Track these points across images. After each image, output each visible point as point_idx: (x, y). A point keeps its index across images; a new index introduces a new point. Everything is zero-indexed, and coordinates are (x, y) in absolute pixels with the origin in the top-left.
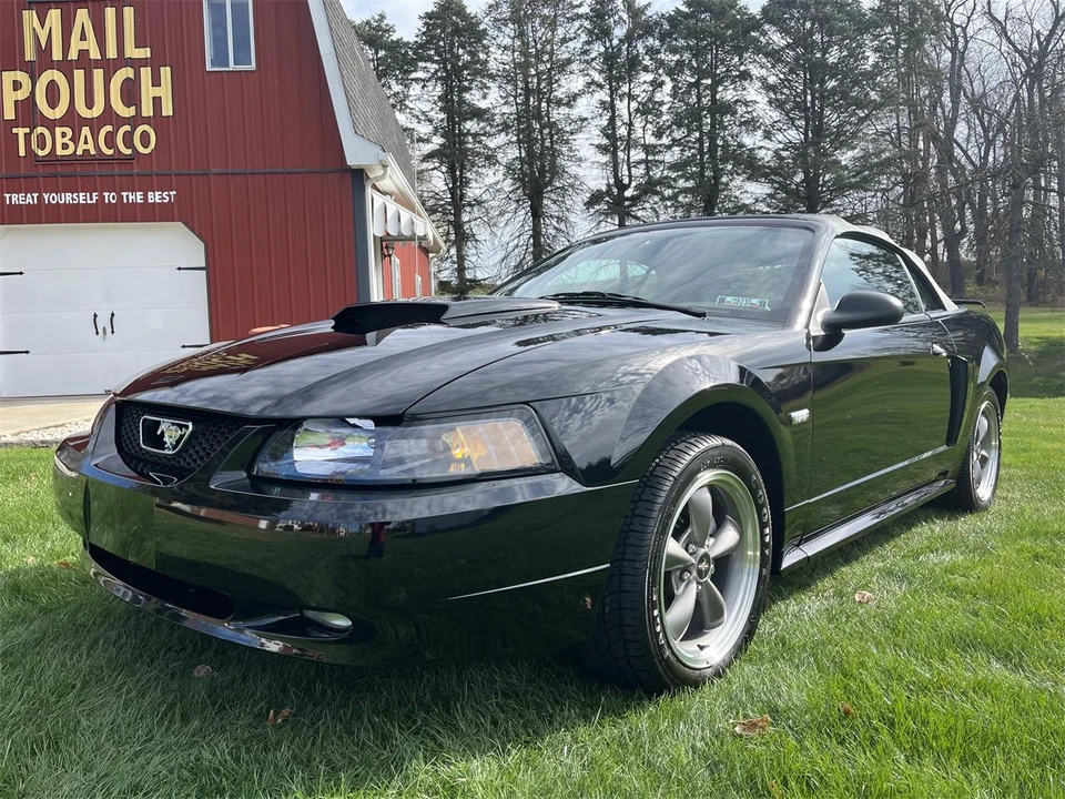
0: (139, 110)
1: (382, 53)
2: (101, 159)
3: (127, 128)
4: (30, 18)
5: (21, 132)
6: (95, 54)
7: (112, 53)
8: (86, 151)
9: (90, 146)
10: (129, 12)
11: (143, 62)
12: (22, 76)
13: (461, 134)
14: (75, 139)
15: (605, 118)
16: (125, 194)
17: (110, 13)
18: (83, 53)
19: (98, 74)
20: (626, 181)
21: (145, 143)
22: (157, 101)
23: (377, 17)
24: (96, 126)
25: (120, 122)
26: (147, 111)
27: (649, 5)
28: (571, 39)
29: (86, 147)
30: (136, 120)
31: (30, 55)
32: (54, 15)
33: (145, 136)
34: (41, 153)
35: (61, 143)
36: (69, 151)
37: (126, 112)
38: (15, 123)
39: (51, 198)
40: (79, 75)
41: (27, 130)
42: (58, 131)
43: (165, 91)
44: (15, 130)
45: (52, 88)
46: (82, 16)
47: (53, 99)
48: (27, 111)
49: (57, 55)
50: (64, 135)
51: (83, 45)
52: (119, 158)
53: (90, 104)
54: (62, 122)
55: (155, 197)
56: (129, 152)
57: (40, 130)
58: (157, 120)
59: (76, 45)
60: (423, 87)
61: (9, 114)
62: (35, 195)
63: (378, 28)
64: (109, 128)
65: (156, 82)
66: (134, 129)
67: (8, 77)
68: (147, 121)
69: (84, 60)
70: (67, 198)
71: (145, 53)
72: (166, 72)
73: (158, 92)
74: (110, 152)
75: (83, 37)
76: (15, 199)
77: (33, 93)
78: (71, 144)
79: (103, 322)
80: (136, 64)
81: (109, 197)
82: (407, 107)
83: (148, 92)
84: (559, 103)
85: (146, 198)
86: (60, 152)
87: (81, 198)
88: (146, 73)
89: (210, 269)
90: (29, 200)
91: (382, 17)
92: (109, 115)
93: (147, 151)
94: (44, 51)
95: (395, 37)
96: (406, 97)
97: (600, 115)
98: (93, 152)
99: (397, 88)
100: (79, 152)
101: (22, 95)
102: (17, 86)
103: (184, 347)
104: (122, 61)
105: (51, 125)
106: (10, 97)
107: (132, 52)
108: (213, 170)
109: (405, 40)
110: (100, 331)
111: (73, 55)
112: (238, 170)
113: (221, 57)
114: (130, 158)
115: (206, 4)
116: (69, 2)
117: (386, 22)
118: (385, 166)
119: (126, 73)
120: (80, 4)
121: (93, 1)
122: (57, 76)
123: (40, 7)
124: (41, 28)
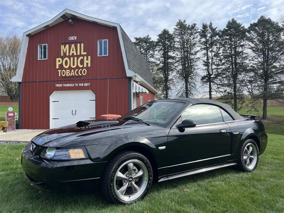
0: (83, 66)
1: (148, 44)
2: (75, 77)
3: (81, 70)
4: (63, 47)
5: (60, 71)
6: (75, 54)
7: (79, 54)
9: (73, 74)
10: (82, 45)
11: (85, 55)
12: (60, 59)
13: (168, 63)
14: (70, 72)
15: (205, 57)
16: (80, 84)
17: (79, 45)
18: (73, 54)
19: (76, 58)
20: (211, 73)
21: (84, 73)
22: (87, 64)
23: (147, 36)
24: (74, 69)
25: (80, 68)
26: (85, 66)
27: (216, 28)
28: (195, 38)
29: (72, 74)
30: (82, 68)
31: (62, 55)
32: (67, 46)
33: (84, 71)
34: (63, 75)
35: (68, 73)
36: (69, 75)
37: (81, 66)
38: (58, 69)
39: (65, 85)
40: (72, 58)
41: (61, 71)
42: (67, 71)
43: (89, 62)
44: (58, 71)
45: (66, 61)
46: (73, 46)
47: (66, 64)
48: (61, 66)
49: (68, 54)
50: (68, 71)
51: (73, 52)
52: (79, 76)
53: (74, 65)
54: (68, 69)
55: (86, 85)
56: (81, 75)
57: (63, 70)
58: (87, 68)
59: (71, 52)
60: (158, 52)
61: (57, 67)
62: (62, 85)
63: (147, 39)
64: (77, 70)
65: (87, 60)
66: (82, 70)
67: (57, 59)
68: (85, 68)
69: (73, 56)
70: (68, 85)
71: (85, 53)
72: (89, 57)
73: (88, 62)
74: (77, 75)
75: (73, 51)
76: (58, 85)
77: (62, 63)
78: (69, 73)
79: (74, 112)
80: (83, 56)
81: (77, 85)
82: (154, 57)
83: (85, 62)
84: (192, 54)
85: (84, 85)
86: (67, 75)
87: (71, 85)
88: (85, 57)
89: (96, 100)
90: (61, 86)
91: (148, 36)
92: (77, 67)
93: (85, 74)
94: (65, 54)
95: (151, 40)
96: (154, 54)
97: (204, 57)
98: (74, 75)
99: (151, 52)
100: (71, 75)
101: (60, 63)
102: (59, 61)
103: (90, 118)
104: (81, 55)
105: (66, 69)
106: (58, 64)
107: (83, 53)
108: (98, 78)
109: (154, 41)
110: (73, 114)
111: (71, 54)
112: (103, 78)
113: (101, 54)
114: (81, 76)
115: (98, 42)
116: (70, 43)
117: (149, 37)
118: (136, 76)
119: (81, 58)
120: (73, 43)
121: (75, 42)
122: (67, 59)
123: (65, 44)
124: (64, 49)
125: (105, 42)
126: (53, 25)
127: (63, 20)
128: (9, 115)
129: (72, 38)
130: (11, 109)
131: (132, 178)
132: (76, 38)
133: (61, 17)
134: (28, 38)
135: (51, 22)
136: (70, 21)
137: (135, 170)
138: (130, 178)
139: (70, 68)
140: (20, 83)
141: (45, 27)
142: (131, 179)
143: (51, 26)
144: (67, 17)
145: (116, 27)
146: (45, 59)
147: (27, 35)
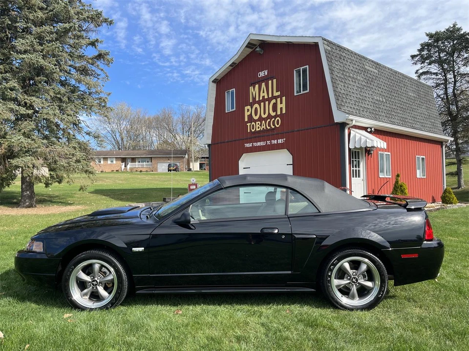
0: (276, 113)
2: (268, 130)
3: (273, 119)
4: (251, 88)
5: (249, 124)
6: (266, 97)
7: (270, 96)
8: (263, 128)
9: (264, 127)
10: (275, 81)
11: (278, 97)
12: (249, 107)
14: (261, 125)
16: (272, 141)
17: (270, 82)
18: (263, 97)
19: (267, 103)
21: (278, 123)
22: (281, 109)
24: (265, 120)
26: (279, 113)
30: (275, 117)
31: (251, 101)
32: (257, 86)
33: (278, 121)
34: (253, 131)
35: (258, 127)
36: (259, 129)
37: (273, 114)
38: (247, 122)
39: (255, 144)
40: (262, 104)
43: (283, 105)
44: (247, 124)
45: (256, 110)
46: (263, 84)
47: (256, 114)
48: (250, 116)
49: (257, 99)
50: (258, 124)
51: (264, 94)
52: (272, 130)
53: (265, 113)
54: (258, 120)
55: (280, 141)
56: (274, 127)
57: (253, 123)
58: (281, 116)
59: (262, 94)
61: (246, 120)
62: (252, 144)
64: (269, 120)
65: (281, 103)
66: (275, 119)
67: (246, 108)
68: (279, 116)
69: (264, 100)
70: (259, 144)
71: (279, 93)
72: (284, 98)
73: (282, 106)
74: (269, 128)
75: (263, 92)
76: (247, 145)
77: (251, 112)
78: (260, 127)
80: (276, 98)
81: (268, 142)
83: (279, 106)
85: (277, 142)
86: (257, 130)
87: (262, 144)
88: (279, 100)
89: (294, 164)
90: (250, 146)
92: (270, 116)
93: (278, 126)
94: (254, 99)
98: (265, 129)
101: (249, 113)
102: (248, 110)
104: (273, 97)
105: (255, 121)
106: (247, 114)
107: (275, 94)
108: (296, 130)
111: (261, 98)
112: (303, 129)
113: (299, 90)
114: (274, 129)
115: (294, 71)
116: (260, 81)
117: (457, 26)
118: (352, 120)
119: (274, 101)
120: (263, 81)
121: (265, 79)
122: (257, 105)
123: (253, 85)
124: (254, 91)
125: (305, 71)
126: (240, 60)
127: (250, 50)
128: (191, 188)
129: (262, 74)
130: (193, 181)
131: (97, 282)
132: (266, 74)
133: (247, 46)
134: (215, 85)
135: (236, 57)
136: (258, 49)
137: (105, 273)
138: (94, 281)
139: (261, 119)
140: (209, 145)
141: (230, 66)
142: (95, 283)
143: (237, 62)
144: (255, 45)
145: (318, 43)
146: (233, 110)
147: (213, 82)
